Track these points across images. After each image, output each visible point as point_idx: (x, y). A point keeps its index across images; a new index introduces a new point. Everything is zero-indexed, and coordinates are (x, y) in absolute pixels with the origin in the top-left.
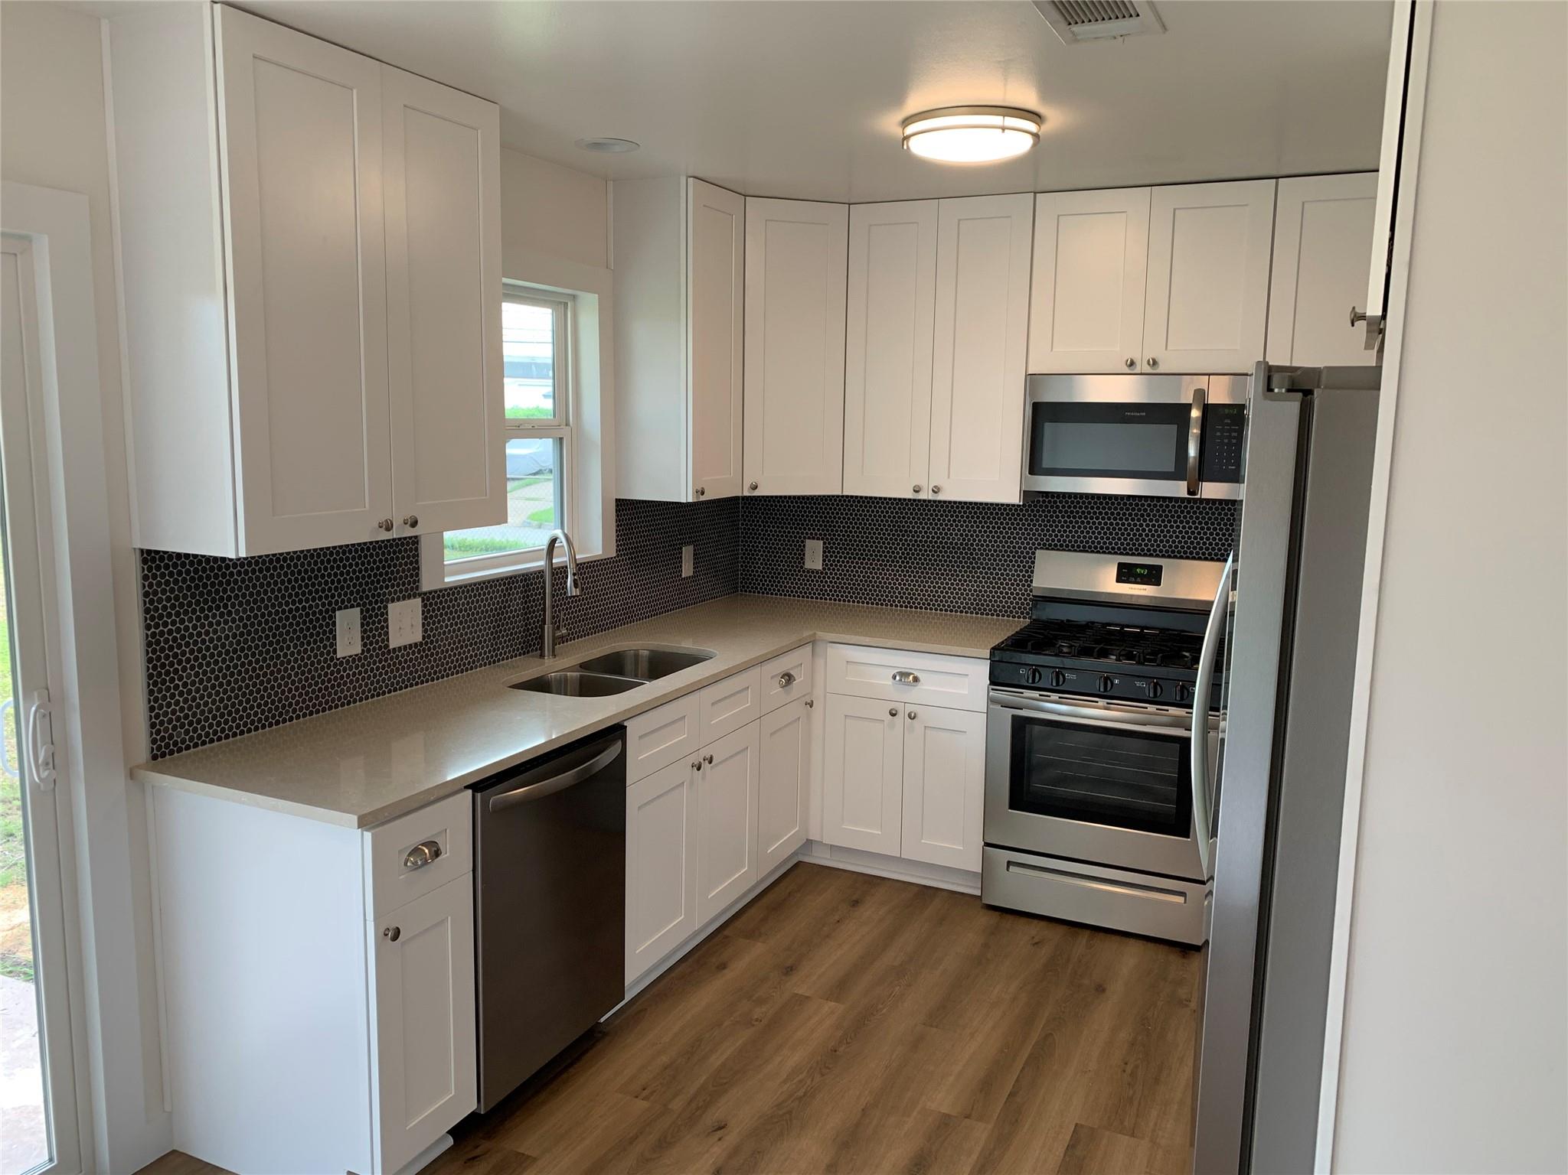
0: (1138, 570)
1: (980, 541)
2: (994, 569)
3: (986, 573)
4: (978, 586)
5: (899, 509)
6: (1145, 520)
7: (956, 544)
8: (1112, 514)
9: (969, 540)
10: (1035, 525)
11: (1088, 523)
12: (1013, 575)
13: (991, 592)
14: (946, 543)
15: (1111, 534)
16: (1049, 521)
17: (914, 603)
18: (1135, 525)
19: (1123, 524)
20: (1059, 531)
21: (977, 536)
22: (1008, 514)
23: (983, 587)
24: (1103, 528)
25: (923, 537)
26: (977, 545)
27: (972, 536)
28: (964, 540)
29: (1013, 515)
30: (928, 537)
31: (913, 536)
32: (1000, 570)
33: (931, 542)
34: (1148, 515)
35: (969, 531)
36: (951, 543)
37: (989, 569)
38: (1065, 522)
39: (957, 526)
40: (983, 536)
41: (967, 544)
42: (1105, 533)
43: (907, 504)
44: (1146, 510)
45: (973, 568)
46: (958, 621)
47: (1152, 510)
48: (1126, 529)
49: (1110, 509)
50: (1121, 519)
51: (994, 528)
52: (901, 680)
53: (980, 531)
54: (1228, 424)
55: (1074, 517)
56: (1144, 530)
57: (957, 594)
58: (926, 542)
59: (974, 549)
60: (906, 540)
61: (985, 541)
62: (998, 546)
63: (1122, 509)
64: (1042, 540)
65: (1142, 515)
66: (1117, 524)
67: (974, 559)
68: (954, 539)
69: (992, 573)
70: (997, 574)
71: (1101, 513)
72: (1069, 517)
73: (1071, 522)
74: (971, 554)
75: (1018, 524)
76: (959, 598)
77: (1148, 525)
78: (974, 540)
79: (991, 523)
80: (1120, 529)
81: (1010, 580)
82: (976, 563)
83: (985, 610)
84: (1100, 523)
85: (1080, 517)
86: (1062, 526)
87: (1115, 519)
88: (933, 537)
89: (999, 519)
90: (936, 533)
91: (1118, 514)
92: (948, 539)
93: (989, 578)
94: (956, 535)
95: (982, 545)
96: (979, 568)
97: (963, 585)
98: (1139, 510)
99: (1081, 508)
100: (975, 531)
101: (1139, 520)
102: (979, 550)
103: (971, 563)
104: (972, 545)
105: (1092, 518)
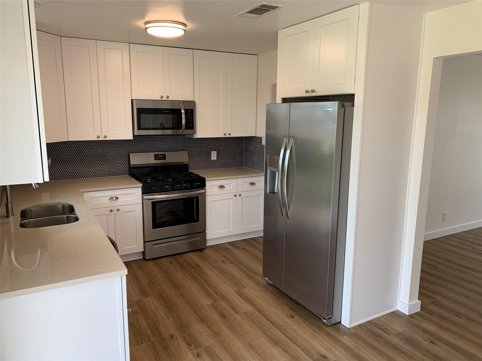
0: (160, 156)
1: (108, 152)
2: (114, 161)
3: (111, 163)
4: (109, 167)
5: (77, 144)
6: (157, 142)
7: (100, 154)
8: (148, 141)
9: (104, 153)
10: (125, 146)
11: (142, 144)
12: (120, 162)
13: (113, 168)
14: (96, 154)
15: (148, 146)
16: (130, 144)
17: (86, 176)
18: (155, 143)
19: (152, 143)
20: (133, 147)
21: (107, 151)
22: (117, 143)
23: (111, 167)
24: (146, 145)
25: (87, 153)
26: (107, 154)
27: (105, 151)
28: (102, 153)
29: (118, 143)
30: (89, 153)
31: (84, 153)
32: (116, 161)
33: (91, 155)
34: (158, 140)
35: (104, 150)
36: (98, 154)
37: (112, 161)
38: (135, 144)
39: (99, 148)
40: (109, 151)
41: (104, 154)
42: (147, 147)
43: (80, 143)
44: (157, 139)
45: (107, 161)
46: (94, 180)
47: (159, 139)
48: (152, 145)
49: (147, 139)
50: (151, 142)
51: (112, 148)
52: (111, 200)
53: (108, 150)
54: (189, 114)
55: (137, 142)
56: (157, 145)
57: (102, 171)
58: (89, 155)
59: (106, 156)
60: (81, 155)
61: (110, 152)
62: (114, 154)
63: (151, 139)
64: (128, 150)
65: (156, 140)
66: (150, 143)
67: (107, 158)
68: (99, 153)
69: (113, 163)
70: (115, 162)
71: (145, 141)
72: (136, 143)
73: (137, 144)
74: (106, 157)
75: (120, 146)
76: (103, 172)
77: (158, 143)
78: (106, 153)
79: (111, 146)
80: (151, 145)
81: (119, 164)
82: (108, 160)
83: (112, 174)
84: (145, 144)
85: (139, 142)
86: (134, 146)
87: (149, 142)
88: (91, 153)
89: (114, 145)
90: (92, 152)
91: (150, 141)
92: (97, 153)
93: (112, 164)
94: (100, 151)
95: (109, 154)
96: (108, 161)
97: (103, 168)
98: (155, 139)
99: (139, 139)
100: (106, 150)
101: (156, 142)
102: (108, 155)
103: (106, 160)
104: (105, 154)
105: (142, 142)
